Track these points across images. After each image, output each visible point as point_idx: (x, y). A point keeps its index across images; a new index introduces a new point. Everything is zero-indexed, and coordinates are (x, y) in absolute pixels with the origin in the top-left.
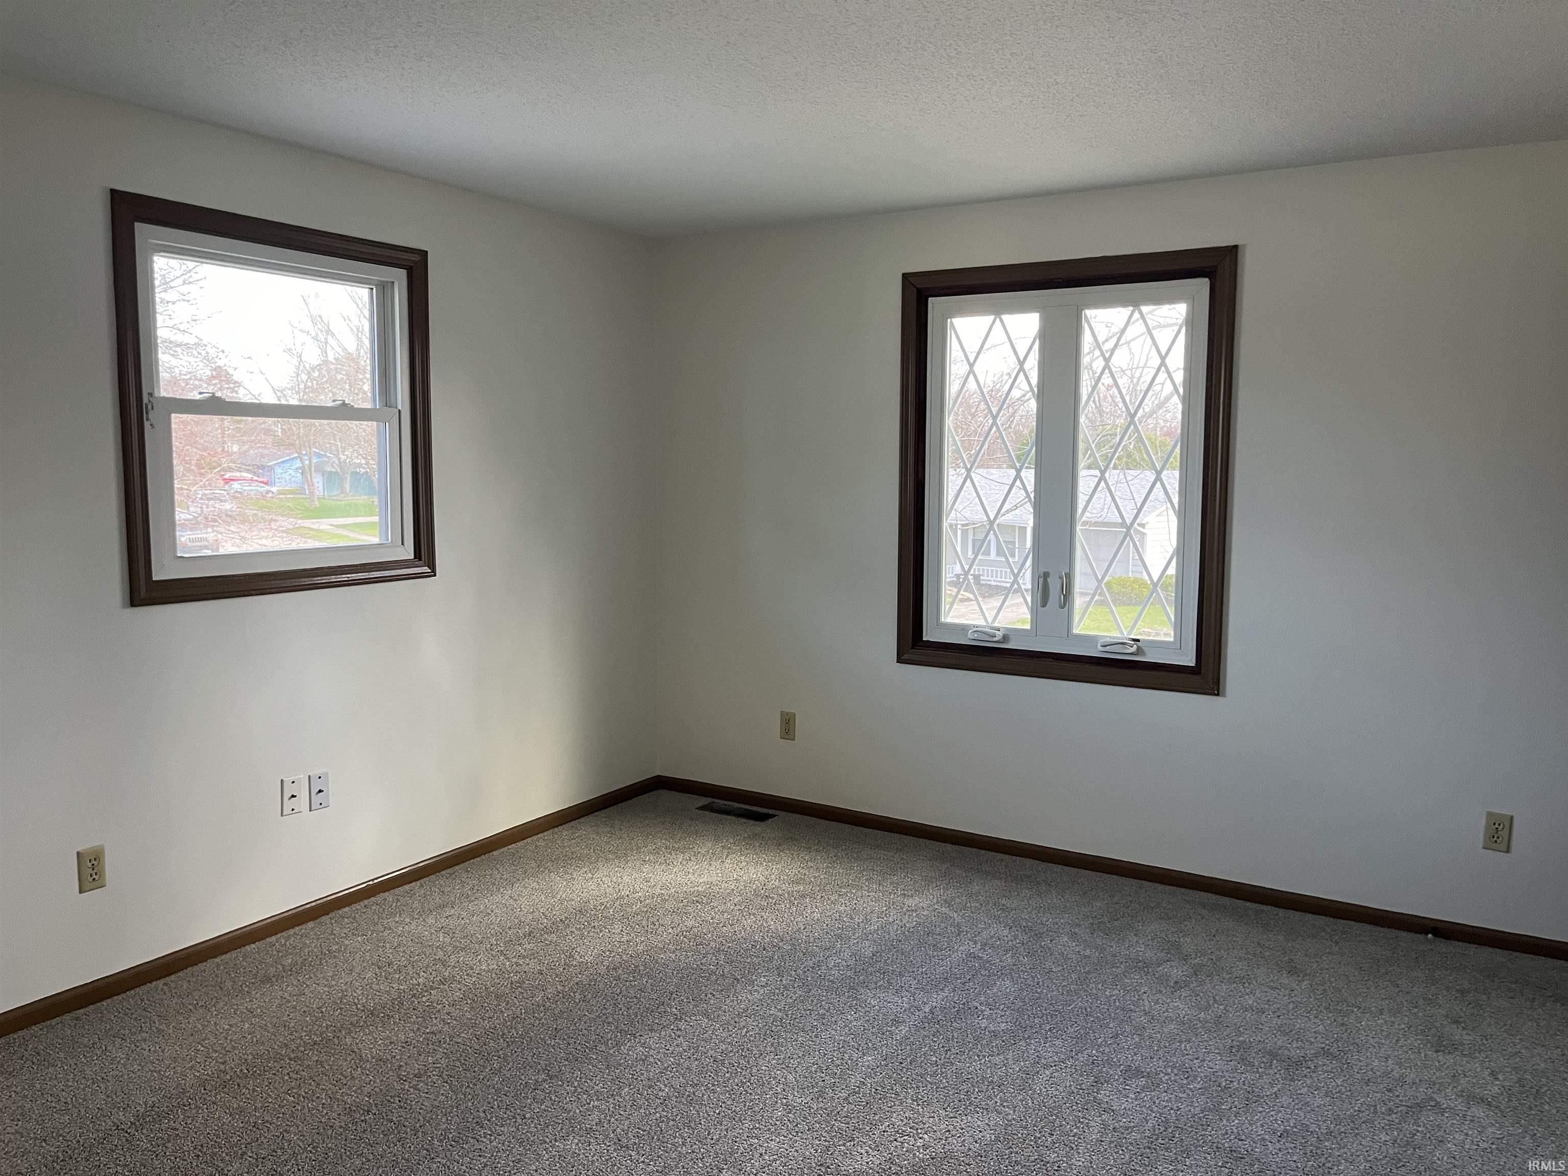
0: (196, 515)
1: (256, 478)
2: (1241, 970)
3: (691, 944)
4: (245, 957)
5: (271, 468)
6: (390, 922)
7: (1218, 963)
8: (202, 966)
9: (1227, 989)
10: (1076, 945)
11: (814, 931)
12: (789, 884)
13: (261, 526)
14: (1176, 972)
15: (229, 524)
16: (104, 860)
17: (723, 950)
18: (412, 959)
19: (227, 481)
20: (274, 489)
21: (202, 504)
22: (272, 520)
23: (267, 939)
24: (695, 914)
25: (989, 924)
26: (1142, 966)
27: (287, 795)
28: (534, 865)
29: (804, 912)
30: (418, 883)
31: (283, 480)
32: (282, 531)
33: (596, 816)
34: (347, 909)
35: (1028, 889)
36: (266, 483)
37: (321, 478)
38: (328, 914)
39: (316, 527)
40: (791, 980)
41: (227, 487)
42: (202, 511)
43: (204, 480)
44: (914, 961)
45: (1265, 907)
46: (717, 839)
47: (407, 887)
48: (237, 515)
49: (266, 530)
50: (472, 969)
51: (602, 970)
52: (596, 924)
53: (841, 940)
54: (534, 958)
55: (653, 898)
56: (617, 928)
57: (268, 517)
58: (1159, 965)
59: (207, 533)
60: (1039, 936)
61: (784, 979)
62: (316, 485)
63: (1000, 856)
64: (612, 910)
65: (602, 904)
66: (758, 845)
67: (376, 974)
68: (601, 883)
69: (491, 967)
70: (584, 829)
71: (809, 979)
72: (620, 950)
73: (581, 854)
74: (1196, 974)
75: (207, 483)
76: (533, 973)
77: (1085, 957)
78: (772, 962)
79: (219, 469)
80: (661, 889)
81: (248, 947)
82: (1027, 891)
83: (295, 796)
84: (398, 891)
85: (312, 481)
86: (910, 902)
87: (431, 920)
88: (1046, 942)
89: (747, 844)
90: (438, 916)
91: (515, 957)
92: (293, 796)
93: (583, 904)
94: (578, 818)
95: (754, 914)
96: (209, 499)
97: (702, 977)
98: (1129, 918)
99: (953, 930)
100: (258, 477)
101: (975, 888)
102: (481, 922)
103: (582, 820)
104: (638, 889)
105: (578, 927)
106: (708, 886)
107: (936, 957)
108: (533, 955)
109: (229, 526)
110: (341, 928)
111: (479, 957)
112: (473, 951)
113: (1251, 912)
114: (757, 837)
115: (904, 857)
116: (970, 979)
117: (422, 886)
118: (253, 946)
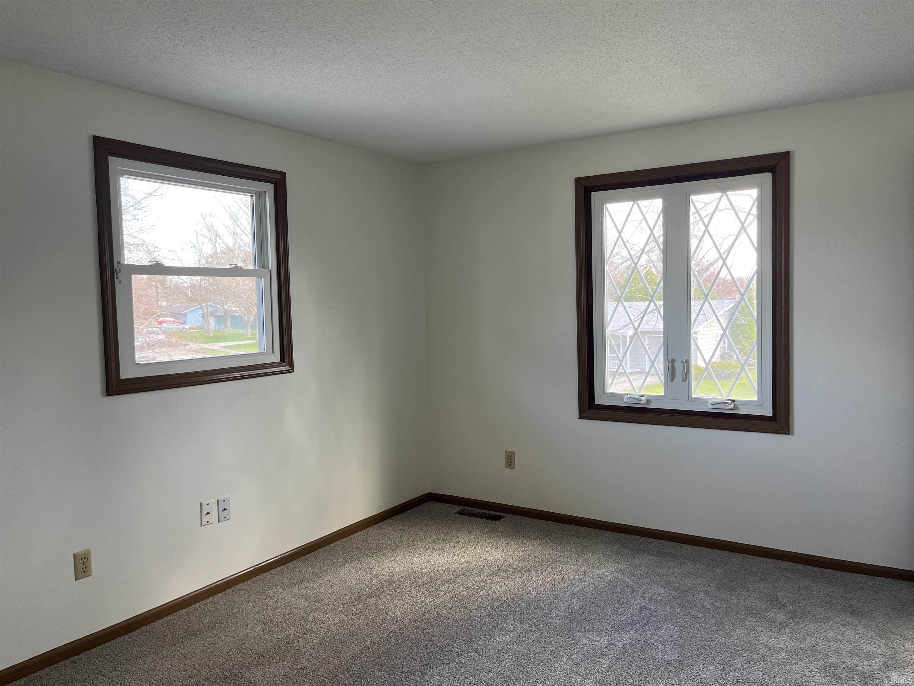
0: (142, 343)
1: (176, 320)
2: (820, 613)
3: (462, 603)
4: (179, 618)
5: (185, 315)
6: (270, 592)
7: (805, 609)
8: (152, 625)
9: (814, 627)
10: (710, 599)
11: (539, 592)
12: (519, 561)
13: (180, 348)
14: (780, 617)
15: (161, 347)
16: (91, 558)
17: (483, 607)
18: (285, 617)
19: (161, 323)
20: (187, 327)
21: (146, 336)
22: (185, 345)
23: (193, 606)
24: (462, 583)
25: (651, 585)
26: (757, 613)
27: (204, 513)
28: (357, 552)
29: (531, 580)
30: (286, 566)
31: (192, 321)
32: (192, 351)
33: (393, 519)
34: (242, 584)
35: (672, 561)
36: (182, 323)
37: (214, 319)
38: (230, 588)
39: (211, 347)
40: (529, 627)
41: (160, 326)
42: (146, 341)
43: (147, 322)
44: (607, 612)
45: (826, 570)
46: (470, 533)
47: (279, 569)
48: (166, 342)
49: (183, 350)
50: (324, 623)
51: (407, 621)
52: (400, 591)
53: (558, 599)
54: (363, 615)
55: (434, 572)
56: (414, 593)
57: (184, 343)
58: (767, 611)
59: (149, 353)
60: (685, 593)
61: (524, 626)
62: (211, 324)
63: (650, 540)
64: (409, 581)
65: (402, 577)
66: (496, 536)
67: (263, 628)
68: (400, 563)
69: (336, 622)
70: (386, 527)
71: (541, 625)
72: (417, 608)
73: (386, 544)
74: (792, 618)
75: (148, 324)
76: (363, 625)
77: (718, 607)
78: (515, 614)
79: (155, 315)
80: (438, 567)
81: (181, 612)
82: (671, 563)
83: (210, 513)
84: (273, 571)
85: (208, 321)
86: (599, 572)
87: (295, 591)
88: (690, 597)
89: (489, 535)
90: (300, 588)
91: (350, 614)
92: (208, 513)
93: (390, 578)
94: (382, 521)
95: (499, 582)
96: (150, 333)
97: (471, 625)
98: (741, 580)
99: (628, 590)
100: (178, 319)
101: (638, 561)
102: (327, 591)
103: (384, 522)
104: (424, 567)
105: (389, 593)
106: (468, 564)
107: (621, 609)
108: (362, 613)
109: (161, 348)
110: (239, 597)
111: (328, 615)
112: (323, 611)
113: (818, 574)
114: (495, 531)
115: (589, 542)
116: (645, 624)
117: (288, 568)
118: (184, 610)
